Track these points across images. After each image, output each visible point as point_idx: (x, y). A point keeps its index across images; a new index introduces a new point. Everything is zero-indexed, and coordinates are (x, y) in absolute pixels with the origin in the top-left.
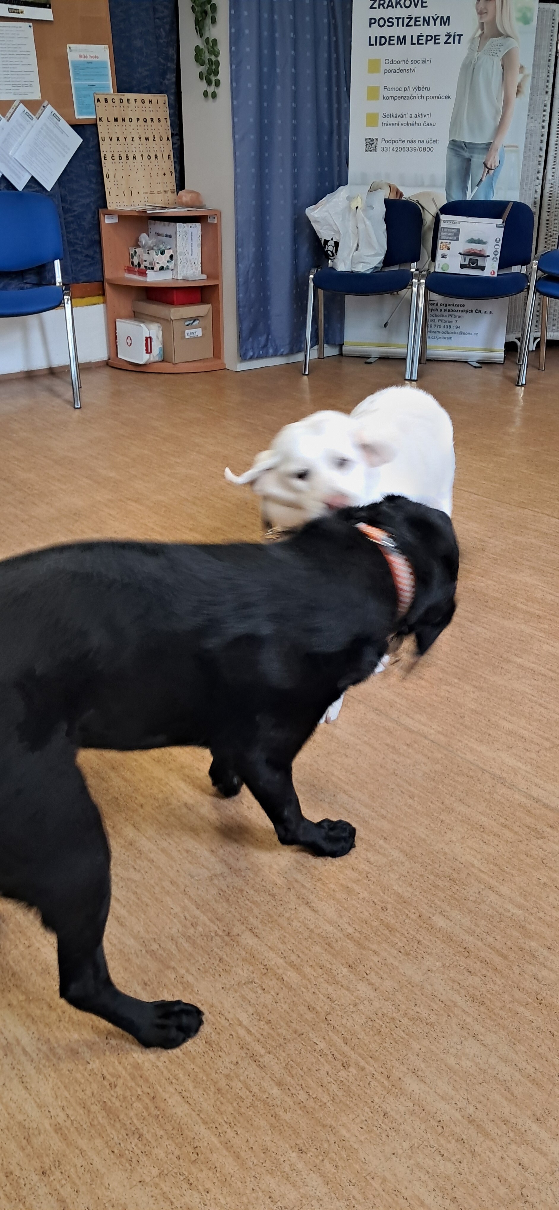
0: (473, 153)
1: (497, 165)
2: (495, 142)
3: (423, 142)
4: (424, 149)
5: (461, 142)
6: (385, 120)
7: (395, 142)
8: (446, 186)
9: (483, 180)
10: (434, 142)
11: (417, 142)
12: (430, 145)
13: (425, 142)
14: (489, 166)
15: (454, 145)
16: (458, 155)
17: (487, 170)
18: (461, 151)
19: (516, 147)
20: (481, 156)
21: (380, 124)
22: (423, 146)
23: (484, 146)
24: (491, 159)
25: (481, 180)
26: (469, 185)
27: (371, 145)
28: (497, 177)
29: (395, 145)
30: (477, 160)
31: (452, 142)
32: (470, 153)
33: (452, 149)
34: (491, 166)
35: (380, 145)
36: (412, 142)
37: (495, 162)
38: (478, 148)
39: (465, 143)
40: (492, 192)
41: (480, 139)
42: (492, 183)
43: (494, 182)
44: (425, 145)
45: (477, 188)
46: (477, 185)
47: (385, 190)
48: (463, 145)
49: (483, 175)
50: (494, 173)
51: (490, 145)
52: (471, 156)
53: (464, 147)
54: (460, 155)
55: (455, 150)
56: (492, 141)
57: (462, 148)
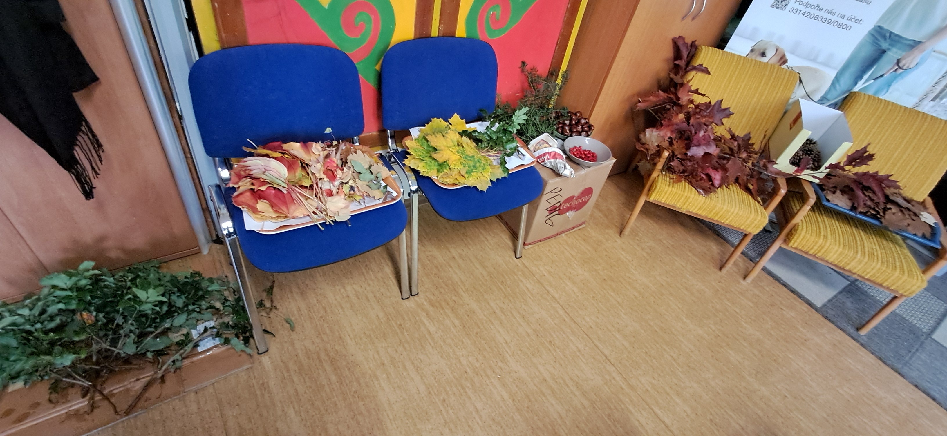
0: (894, 46)
1: (911, 66)
2: (927, 43)
3: (844, 17)
4: (840, 25)
5: (887, 30)
7: (811, 6)
8: (840, 69)
9: (885, 76)
12: (849, 23)
13: (846, 18)
14: (901, 65)
15: (877, 31)
16: (875, 43)
17: (896, 68)
18: (881, 39)
20: (899, 52)
22: (840, 20)
23: (911, 43)
24: (909, 59)
25: (882, 76)
26: (866, 77)
27: (781, 1)
28: (902, 78)
30: (893, 54)
31: (877, 28)
32: (890, 45)
33: (872, 34)
34: (904, 66)
35: (792, 5)
36: (831, 13)
37: (912, 62)
38: (902, 43)
39: (891, 33)
40: (885, 90)
41: (910, 35)
42: (892, 83)
43: (895, 81)
44: (843, 21)
45: (873, 81)
46: (875, 79)
47: (770, 53)
48: (888, 35)
49: (888, 72)
50: (902, 73)
51: (919, 44)
52: (889, 49)
53: (888, 37)
54: (877, 44)
55: (875, 37)
56: (924, 41)
57: (884, 37)
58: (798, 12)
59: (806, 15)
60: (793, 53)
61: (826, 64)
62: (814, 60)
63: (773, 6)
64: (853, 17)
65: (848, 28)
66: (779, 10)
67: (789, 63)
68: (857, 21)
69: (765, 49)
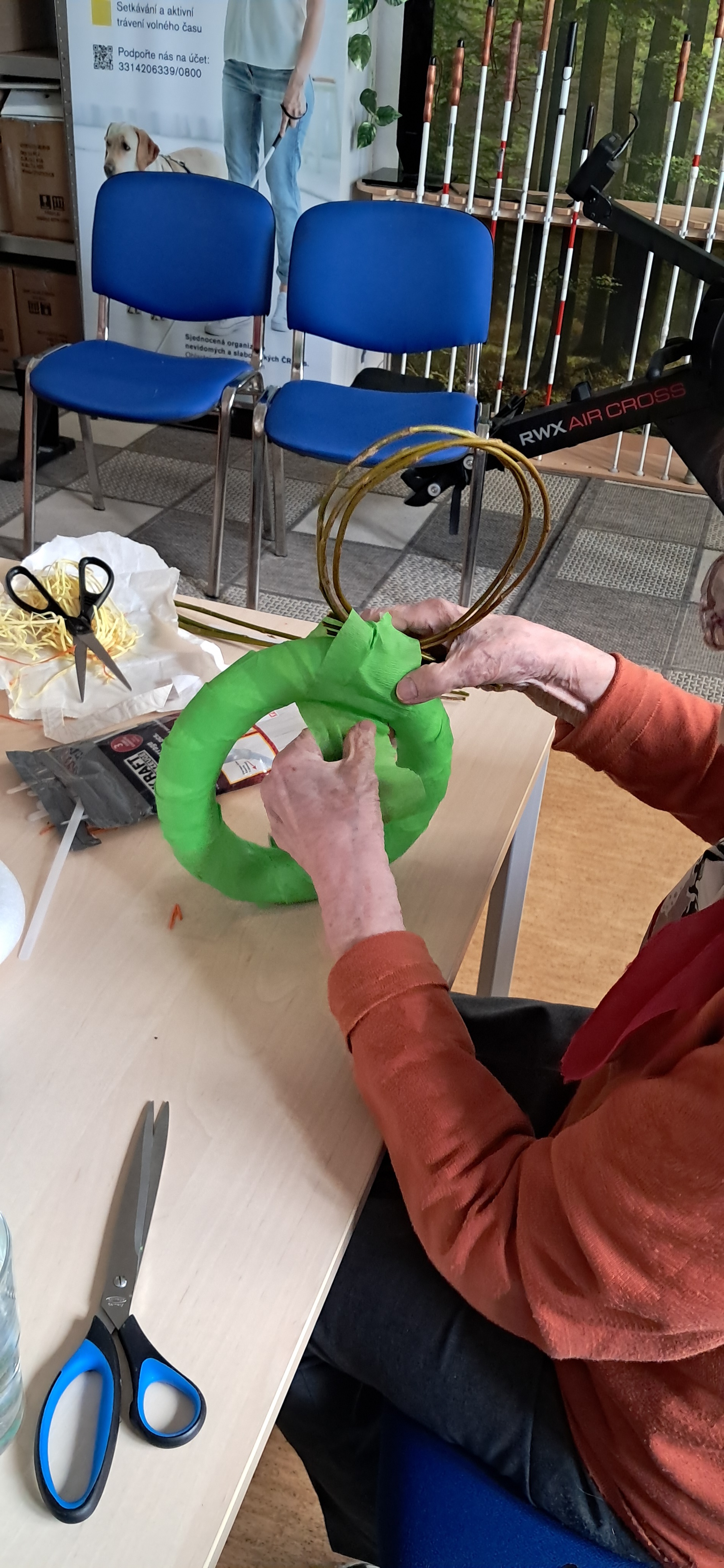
0: (264, 85)
1: (302, 112)
2: (298, 69)
3: (184, 59)
4: (187, 72)
5: (243, 64)
6: (123, 15)
8: (226, 141)
9: (283, 135)
10: (201, 60)
11: (175, 58)
12: (195, 66)
13: (188, 59)
14: (290, 112)
15: (233, 69)
16: (241, 87)
17: (287, 118)
18: (245, 80)
19: (332, 82)
20: (276, 93)
21: (114, 22)
22: (184, 65)
23: (280, 75)
24: (293, 100)
25: (279, 136)
26: (261, 144)
27: (102, 56)
28: (304, 133)
29: (140, 61)
30: (271, 99)
31: (229, 63)
32: (259, 84)
33: (229, 75)
34: (294, 112)
35: (117, 59)
36: (167, 57)
37: (299, 106)
38: (270, 79)
39: (249, 67)
40: (297, 159)
41: (274, 63)
42: (297, 143)
43: (299, 141)
44: (187, 64)
45: (273, 149)
46: (274, 145)
47: (132, 142)
48: (248, 70)
49: (282, 128)
50: (298, 124)
51: (290, 74)
52: (262, 92)
53: (250, 74)
54: (244, 88)
55: (236, 79)
56: (293, 68)
57: (246, 75)
58: (130, 67)
59: (142, 69)
60: (157, 133)
61: (204, 137)
62: (188, 136)
63: (96, 67)
64: (194, 56)
65: (197, 73)
66: (106, 71)
67: (163, 151)
68: (203, 60)
69: (123, 137)
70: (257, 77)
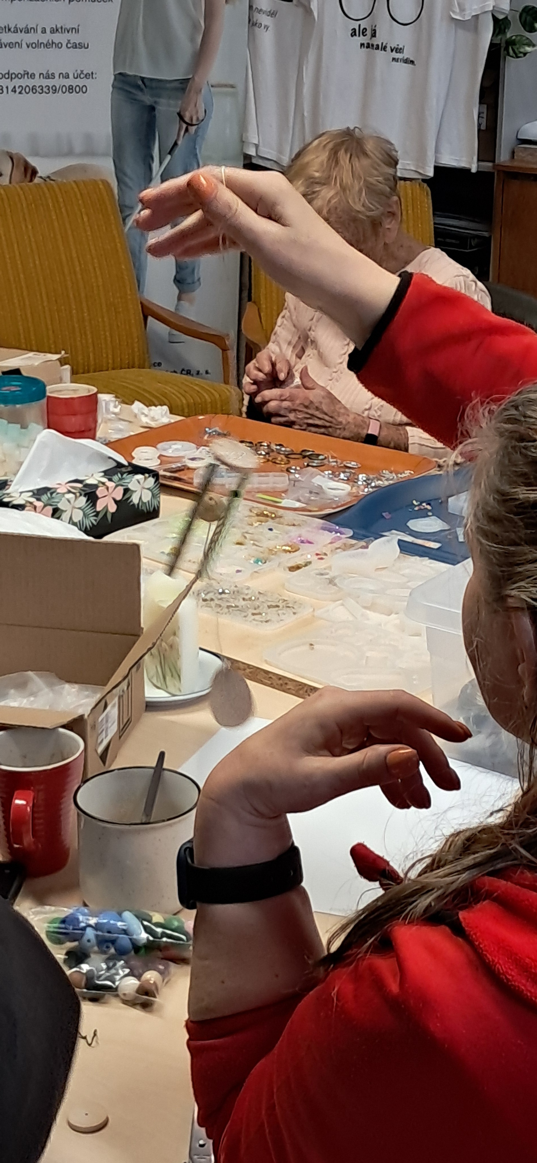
1: (201, 118)
2: (196, 78)
3: (67, 76)
5: (135, 76)
7: (17, 76)
8: (114, 154)
9: (179, 142)
10: (87, 76)
11: (57, 76)
12: (80, 82)
13: (71, 76)
14: (187, 119)
15: (123, 82)
16: (134, 100)
17: (184, 126)
18: (137, 93)
19: (232, 87)
20: (172, 102)
22: (67, 82)
23: (176, 84)
24: (191, 107)
25: (176, 144)
26: (156, 153)
28: (203, 139)
29: (17, 82)
30: (166, 108)
31: (117, 76)
32: (152, 96)
33: (120, 89)
34: (192, 120)
36: (49, 76)
37: (197, 112)
38: (166, 88)
39: (143, 79)
41: (170, 73)
42: (195, 149)
43: (197, 147)
44: (71, 82)
45: (169, 157)
46: (170, 153)
47: (5, 168)
48: (140, 83)
49: (178, 136)
50: (196, 131)
51: (188, 82)
52: (155, 102)
53: (143, 86)
54: (135, 100)
55: (127, 91)
56: (190, 76)
57: (138, 87)
58: (4, 90)
59: (18, 90)
60: (35, 154)
64: (79, 72)
65: (83, 90)
70: (152, 88)
